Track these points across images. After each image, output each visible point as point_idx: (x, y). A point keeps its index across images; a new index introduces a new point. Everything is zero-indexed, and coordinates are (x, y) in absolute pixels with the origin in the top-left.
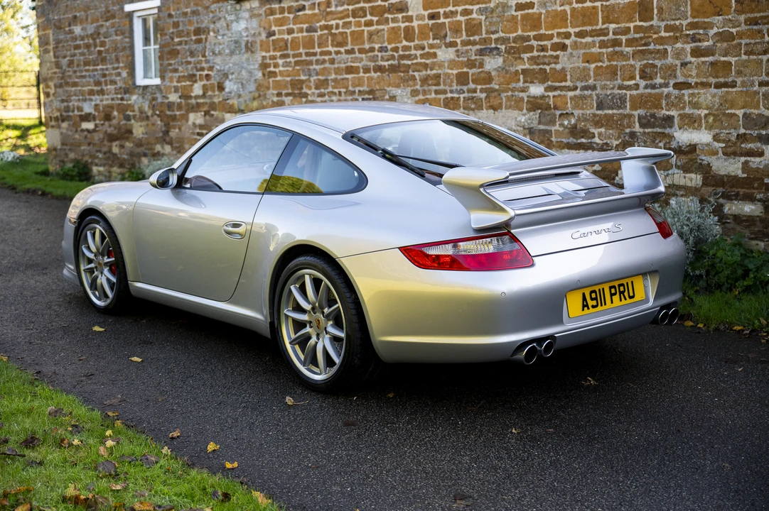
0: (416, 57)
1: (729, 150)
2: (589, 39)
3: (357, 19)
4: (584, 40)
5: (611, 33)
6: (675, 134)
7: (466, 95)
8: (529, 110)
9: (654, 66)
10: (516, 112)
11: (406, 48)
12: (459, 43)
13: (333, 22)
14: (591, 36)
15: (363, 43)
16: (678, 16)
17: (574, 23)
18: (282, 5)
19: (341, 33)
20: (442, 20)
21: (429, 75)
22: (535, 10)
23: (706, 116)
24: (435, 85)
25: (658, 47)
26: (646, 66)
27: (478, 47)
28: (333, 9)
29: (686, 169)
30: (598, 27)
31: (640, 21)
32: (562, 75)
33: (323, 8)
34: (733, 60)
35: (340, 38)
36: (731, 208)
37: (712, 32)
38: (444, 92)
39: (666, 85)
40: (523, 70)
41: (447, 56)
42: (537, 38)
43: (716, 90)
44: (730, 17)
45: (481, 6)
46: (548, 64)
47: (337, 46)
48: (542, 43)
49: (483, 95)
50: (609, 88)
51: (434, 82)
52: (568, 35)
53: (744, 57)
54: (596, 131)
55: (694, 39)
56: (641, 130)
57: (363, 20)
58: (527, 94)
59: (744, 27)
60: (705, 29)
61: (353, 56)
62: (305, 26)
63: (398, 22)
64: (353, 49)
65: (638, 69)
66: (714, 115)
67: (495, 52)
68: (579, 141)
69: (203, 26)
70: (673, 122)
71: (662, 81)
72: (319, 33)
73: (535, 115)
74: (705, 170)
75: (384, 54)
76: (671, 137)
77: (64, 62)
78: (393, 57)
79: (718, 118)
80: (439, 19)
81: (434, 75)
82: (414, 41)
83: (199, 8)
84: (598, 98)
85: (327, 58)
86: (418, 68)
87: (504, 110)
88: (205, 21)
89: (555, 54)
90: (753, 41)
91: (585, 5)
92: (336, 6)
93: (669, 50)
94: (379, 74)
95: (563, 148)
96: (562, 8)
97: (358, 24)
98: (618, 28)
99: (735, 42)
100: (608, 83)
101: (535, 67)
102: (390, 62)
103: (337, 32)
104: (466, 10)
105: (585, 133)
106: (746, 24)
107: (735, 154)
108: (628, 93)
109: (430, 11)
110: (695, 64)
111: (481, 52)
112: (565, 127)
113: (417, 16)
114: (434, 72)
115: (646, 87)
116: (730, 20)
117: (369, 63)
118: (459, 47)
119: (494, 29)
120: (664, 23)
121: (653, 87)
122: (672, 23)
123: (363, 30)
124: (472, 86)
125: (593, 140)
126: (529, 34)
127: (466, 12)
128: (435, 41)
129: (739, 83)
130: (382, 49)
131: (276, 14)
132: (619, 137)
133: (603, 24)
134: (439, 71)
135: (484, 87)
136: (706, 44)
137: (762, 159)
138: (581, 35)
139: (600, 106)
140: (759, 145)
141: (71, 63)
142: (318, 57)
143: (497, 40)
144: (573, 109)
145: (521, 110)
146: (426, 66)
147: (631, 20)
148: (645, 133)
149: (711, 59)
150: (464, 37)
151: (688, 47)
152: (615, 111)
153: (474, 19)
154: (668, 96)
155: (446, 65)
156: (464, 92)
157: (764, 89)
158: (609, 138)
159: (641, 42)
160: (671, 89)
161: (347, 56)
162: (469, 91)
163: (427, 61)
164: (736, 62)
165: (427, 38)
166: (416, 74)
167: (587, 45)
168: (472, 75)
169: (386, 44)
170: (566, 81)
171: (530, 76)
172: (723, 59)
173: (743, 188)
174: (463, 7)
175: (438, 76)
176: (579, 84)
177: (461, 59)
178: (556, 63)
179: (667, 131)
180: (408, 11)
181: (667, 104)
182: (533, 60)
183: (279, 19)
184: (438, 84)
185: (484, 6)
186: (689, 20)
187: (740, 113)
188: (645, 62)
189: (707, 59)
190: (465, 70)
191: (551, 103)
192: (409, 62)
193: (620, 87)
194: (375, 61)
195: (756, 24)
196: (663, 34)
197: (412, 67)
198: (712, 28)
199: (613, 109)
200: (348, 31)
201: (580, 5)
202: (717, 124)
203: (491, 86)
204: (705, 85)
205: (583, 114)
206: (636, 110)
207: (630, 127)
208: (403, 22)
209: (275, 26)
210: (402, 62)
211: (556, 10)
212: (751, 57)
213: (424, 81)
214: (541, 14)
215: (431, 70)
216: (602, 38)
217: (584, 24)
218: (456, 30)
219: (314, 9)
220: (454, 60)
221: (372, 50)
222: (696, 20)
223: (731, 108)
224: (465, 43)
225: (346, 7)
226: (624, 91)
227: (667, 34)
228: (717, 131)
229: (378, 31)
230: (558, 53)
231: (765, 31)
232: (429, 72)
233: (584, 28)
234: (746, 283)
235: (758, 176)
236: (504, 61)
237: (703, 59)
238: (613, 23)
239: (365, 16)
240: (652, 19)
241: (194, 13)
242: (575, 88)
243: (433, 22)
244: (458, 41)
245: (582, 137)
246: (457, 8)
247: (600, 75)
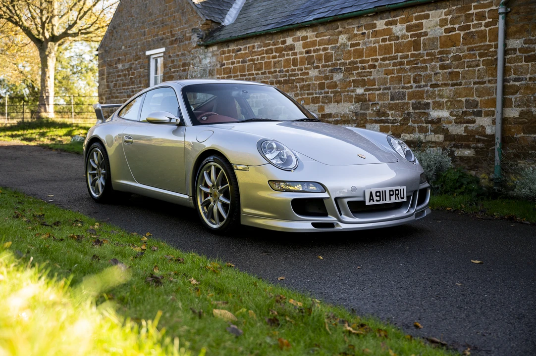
0: (298, 75)
1: (458, 120)
2: (387, 62)
3: (268, 55)
4: (385, 63)
5: (399, 58)
6: (431, 113)
7: (323, 95)
8: (356, 102)
9: (420, 75)
10: (349, 103)
11: (293, 70)
12: (321, 66)
13: (256, 57)
14: (389, 60)
15: (271, 68)
16: (433, 48)
17: (380, 53)
18: (229, 49)
19: (260, 63)
20: (312, 54)
21: (304, 85)
22: (360, 47)
23: (446, 102)
24: (307, 90)
25: (423, 65)
26: (416, 75)
27: (330, 68)
28: (256, 50)
29: (436, 132)
30: (392, 55)
31: (414, 51)
32: (373, 82)
33: (250, 49)
34: (461, 70)
35: (259, 66)
36: (458, 153)
37: (450, 56)
38: (312, 94)
39: (426, 86)
40: (353, 80)
41: (314, 74)
42: (361, 62)
43: (451, 88)
44: (460, 47)
45: (332, 45)
46: (366, 77)
47: (257, 71)
48: (363, 65)
49: (332, 95)
50: (397, 88)
51: (307, 88)
52: (377, 60)
53: (466, 69)
54: (390, 113)
55: (441, 60)
56: (413, 111)
57: (271, 55)
58: (355, 93)
59: (467, 52)
60: (447, 54)
61: (265, 75)
62: (241, 60)
63: (289, 56)
64: (265, 72)
65: (412, 77)
66: (450, 101)
67: (339, 71)
68: (381, 119)
69: (187, 62)
70: (430, 106)
71: (424, 83)
72: (248, 63)
73: (358, 105)
74: (445, 132)
75: (281, 74)
76: (428, 114)
77: (112, 85)
78: (286, 76)
79: (453, 103)
80: (311, 53)
81: (307, 84)
82: (297, 66)
83: (186, 52)
84: (391, 94)
85: (251, 77)
86: (299, 81)
87: (342, 103)
88: (188, 59)
89: (370, 70)
90: (471, 60)
91: (386, 43)
92: (258, 48)
93: (428, 66)
94: (278, 85)
95: (373, 123)
96: (374, 45)
97: (269, 58)
98: (403, 55)
99: (462, 61)
100: (397, 86)
101: (359, 78)
102: (284, 78)
103: (257, 62)
104: (324, 48)
105: (385, 114)
106: (467, 51)
107: (461, 123)
108: (407, 91)
109: (306, 49)
110: (442, 73)
111: (332, 71)
112: (374, 111)
113: (299, 52)
114: (308, 83)
115: (416, 87)
116: (460, 49)
117: (273, 79)
118: (321, 69)
119: (339, 58)
120: (426, 52)
121: (420, 87)
122: (430, 51)
123: (271, 61)
124: (326, 90)
125: (388, 118)
126: (357, 60)
127: (325, 49)
128: (308, 66)
129: (463, 83)
130: (280, 71)
131: (226, 54)
132: (402, 116)
133: (395, 53)
134: (310, 82)
135: (333, 90)
136: (447, 62)
137: (474, 125)
138: (384, 59)
139: (392, 99)
140: (473, 117)
141: (115, 85)
142: (247, 77)
143: (340, 64)
144: (379, 100)
145: (352, 103)
146: (303, 80)
147: (409, 51)
148: (415, 112)
149: (449, 70)
150: (323, 63)
151: (438, 64)
152: (400, 101)
153: (329, 53)
154: (427, 91)
155: (314, 79)
156: (322, 94)
157: (476, 86)
158: (397, 116)
159: (414, 63)
160: (429, 87)
161: (262, 76)
162: (325, 93)
163: (304, 77)
164: (462, 71)
165: (304, 64)
166: (298, 84)
167: (386, 65)
168: (327, 84)
169: (283, 68)
170: (375, 85)
171: (357, 83)
172: (455, 70)
173: (464, 141)
174: (323, 46)
175: (309, 85)
176: (382, 87)
177: (321, 75)
178: (370, 76)
179: (426, 111)
180: (295, 50)
181: (427, 96)
182: (359, 74)
183: (227, 56)
184: (309, 90)
185: (334, 45)
186: (439, 50)
187: (464, 99)
188: (416, 73)
189: (447, 71)
190: (323, 81)
191: (367, 98)
192: (294, 78)
193: (403, 88)
194: (276, 78)
195: (473, 50)
196: (425, 58)
197: (296, 80)
198: (450, 54)
199: (399, 100)
200: (263, 62)
201: (384, 43)
202: (452, 106)
203: (337, 89)
204: (446, 85)
205: (383, 103)
206: (411, 100)
207: (407, 110)
208: (292, 56)
209: (225, 60)
210: (291, 78)
211: (371, 46)
212: (470, 69)
213: (302, 88)
214: (363, 49)
215: (306, 82)
216: (394, 61)
217: (385, 54)
218: (319, 59)
219: (246, 50)
220: (318, 76)
221: (275, 72)
222: (442, 49)
223: (459, 97)
224: (324, 66)
225: (263, 48)
226: (405, 90)
227: (427, 58)
228: (452, 110)
229: (279, 61)
230: (372, 70)
231: (477, 54)
232: (304, 83)
233: (385, 56)
234: (460, 190)
235: (473, 134)
236: (344, 76)
237: (445, 71)
238: (400, 52)
239: (273, 53)
240: (420, 50)
241: (183, 55)
242: (380, 89)
243: (308, 55)
244: (320, 65)
245: (383, 116)
246: (320, 47)
247: (393, 81)
